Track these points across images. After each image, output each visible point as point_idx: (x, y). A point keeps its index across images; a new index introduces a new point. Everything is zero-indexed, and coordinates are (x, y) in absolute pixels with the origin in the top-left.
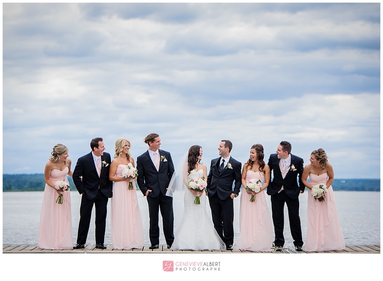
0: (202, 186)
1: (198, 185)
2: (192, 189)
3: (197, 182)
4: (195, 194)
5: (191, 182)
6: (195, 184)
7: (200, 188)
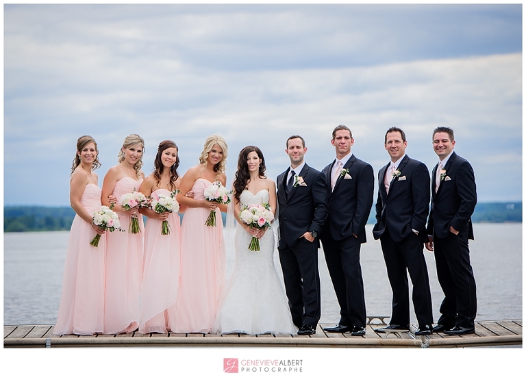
0: (262, 220)
1: (256, 217)
2: (246, 224)
3: (254, 213)
4: (251, 232)
5: (246, 211)
6: (251, 214)
7: (258, 222)
